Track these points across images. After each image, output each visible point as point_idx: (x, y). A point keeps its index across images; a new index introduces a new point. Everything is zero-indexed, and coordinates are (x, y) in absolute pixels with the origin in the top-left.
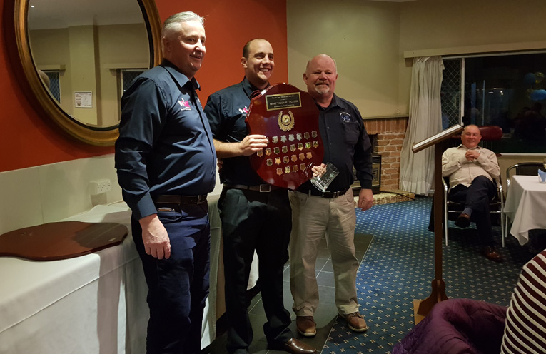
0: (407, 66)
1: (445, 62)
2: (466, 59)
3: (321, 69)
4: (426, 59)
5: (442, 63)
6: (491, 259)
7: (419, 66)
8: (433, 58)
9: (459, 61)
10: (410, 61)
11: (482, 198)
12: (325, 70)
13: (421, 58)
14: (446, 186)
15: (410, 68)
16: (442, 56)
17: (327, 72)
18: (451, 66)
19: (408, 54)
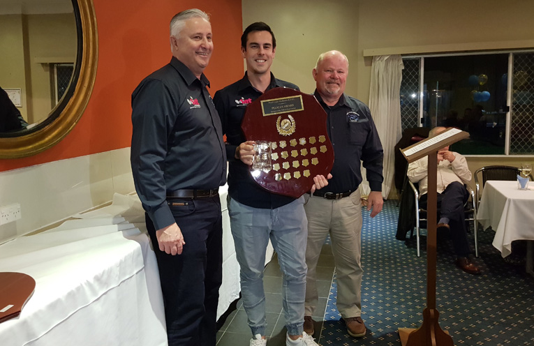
0: (366, 65)
1: (405, 61)
2: (425, 58)
3: (334, 68)
4: (386, 58)
5: (402, 62)
6: (468, 271)
7: (379, 65)
8: (393, 57)
9: (417, 61)
10: (370, 60)
11: (457, 206)
12: (337, 68)
13: (381, 57)
14: (417, 193)
15: (369, 67)
16: (402, 55)
17: (339, 72)
18: (410, 66)
19: (367, 53)
